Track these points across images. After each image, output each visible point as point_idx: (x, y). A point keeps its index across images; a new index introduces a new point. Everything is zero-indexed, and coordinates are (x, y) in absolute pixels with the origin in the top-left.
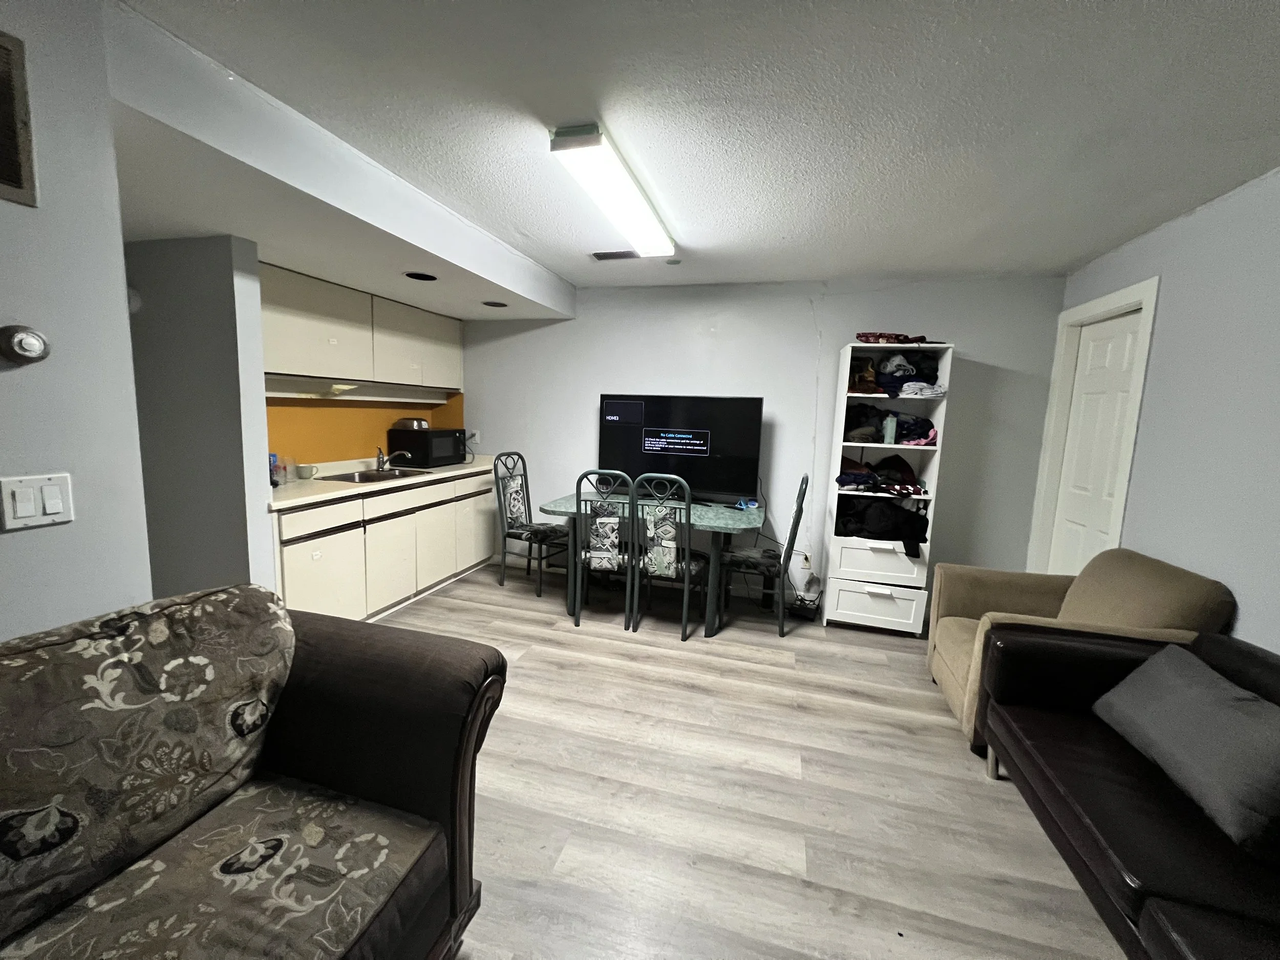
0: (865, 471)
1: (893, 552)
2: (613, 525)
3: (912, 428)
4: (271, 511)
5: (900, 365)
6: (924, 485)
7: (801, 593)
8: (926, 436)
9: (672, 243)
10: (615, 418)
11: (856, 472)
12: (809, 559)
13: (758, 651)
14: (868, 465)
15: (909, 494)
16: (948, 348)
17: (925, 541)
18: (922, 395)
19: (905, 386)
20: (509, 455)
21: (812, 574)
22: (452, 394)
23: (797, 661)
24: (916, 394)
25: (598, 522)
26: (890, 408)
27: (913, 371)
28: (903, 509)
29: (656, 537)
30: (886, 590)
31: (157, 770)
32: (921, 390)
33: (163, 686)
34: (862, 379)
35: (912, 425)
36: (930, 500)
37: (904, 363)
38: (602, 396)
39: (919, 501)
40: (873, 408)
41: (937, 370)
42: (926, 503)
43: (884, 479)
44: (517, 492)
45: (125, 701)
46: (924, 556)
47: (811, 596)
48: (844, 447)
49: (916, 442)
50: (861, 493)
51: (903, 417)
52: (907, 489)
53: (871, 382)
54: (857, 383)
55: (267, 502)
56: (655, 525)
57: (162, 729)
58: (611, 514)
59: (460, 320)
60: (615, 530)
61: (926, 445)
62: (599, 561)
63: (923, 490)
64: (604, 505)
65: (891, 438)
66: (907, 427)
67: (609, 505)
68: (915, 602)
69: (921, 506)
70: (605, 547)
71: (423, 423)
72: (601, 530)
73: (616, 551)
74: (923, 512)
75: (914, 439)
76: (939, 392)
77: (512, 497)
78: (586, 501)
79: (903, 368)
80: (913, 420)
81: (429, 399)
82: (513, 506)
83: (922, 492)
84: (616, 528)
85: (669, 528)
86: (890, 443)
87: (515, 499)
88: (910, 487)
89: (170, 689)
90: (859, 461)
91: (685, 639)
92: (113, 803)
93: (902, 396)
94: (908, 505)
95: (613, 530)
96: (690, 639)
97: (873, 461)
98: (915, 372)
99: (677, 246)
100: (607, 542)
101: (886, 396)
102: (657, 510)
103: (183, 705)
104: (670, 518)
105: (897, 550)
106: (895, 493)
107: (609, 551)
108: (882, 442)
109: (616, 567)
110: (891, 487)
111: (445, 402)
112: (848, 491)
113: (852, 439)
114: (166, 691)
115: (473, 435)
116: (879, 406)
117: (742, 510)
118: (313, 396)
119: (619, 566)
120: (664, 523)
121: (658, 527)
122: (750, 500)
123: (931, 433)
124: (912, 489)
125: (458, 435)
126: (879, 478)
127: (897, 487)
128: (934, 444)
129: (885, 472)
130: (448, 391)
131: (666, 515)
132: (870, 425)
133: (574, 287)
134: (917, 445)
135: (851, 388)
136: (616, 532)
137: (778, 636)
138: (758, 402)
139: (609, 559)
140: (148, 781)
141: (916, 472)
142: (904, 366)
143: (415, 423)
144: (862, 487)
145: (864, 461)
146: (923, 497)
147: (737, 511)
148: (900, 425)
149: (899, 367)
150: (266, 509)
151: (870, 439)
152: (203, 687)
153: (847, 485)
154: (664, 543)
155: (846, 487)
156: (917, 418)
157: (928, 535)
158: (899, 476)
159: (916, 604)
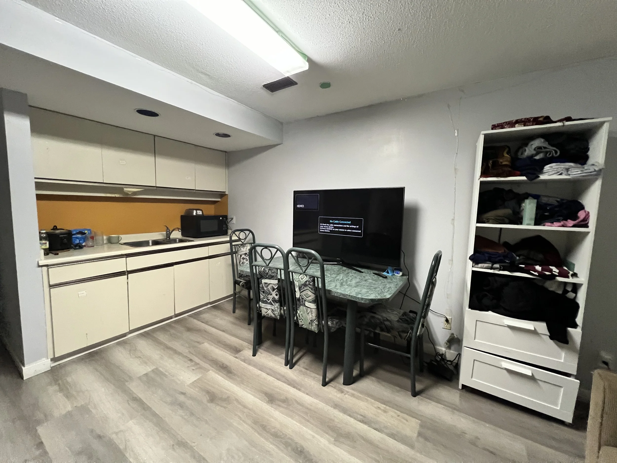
0: (501, 251)
1: (534, 332)
2: (273, 285)
3: (556, 209)
4: (39, 266)
5: (540, 148)
6: (572, 266)
7: (442, 349)
8: (574, 217)
9: (305, 59)
10: (302, 206)
11: (490, 251)
12: (450, 321)
13: (385, 411)
14: (506, 244)
15: (553, 277)
16: (602, 123)
17: (575, 326)
18: (569, 175)
19: (547, 168)
20: (242, 231)
21: (453, 334)
22: (222, 195)
23: (420, 434)
24: (561, 174)
25: (263, 282)
26: (529, 192)
27: (556, 152)
28: (546, 290)
29: (301, 299)
30: (527, 371)
32: (567, 170)
34: (495, 164)
35: (556, 207)
36: (581, 285)
37: (546, 145)
38: (294, 192)
39: (565, 284)
40: (511, 191)
41: (587, 149)
42: (576, 287)
43: (523, 258)
44: (246, 254)
46: (574, 342)
47: (450, 354)
48: (477, 227)
49: (562, 223)
50: (497, 272)
51: (544, 200)
52: (551, 271)
53: (506, 166)
54: (491, 168)
55: (37, 260)
56: (300, 289)
58: (271, 277)
59: (226, 152)
60: (275, 289)
61: (574, 226)
62: (266, 310)
63: (571, 273)
64: (266, 270)
65: (531, 219)
66: (550, 209)
67: (269, 270)
68: (562, 390)
69: (569, 289)
70: (269, 301)
71: (198, 211)
72: (265, 289)
73: (277, 305)
74: (571, 295)
75: (558, 221)
76: (593, 170)
77: (242, 257)
78: (256, 266)
79: (543, 150)
80: (557, 201)
81: (210, 198)
82: (243, 263)
83: (570, 275)
84: (276, 287)
85: (310, 293)
86: (528, 224)
87: (244, 259)
88: (554, 269)
90: (497, 241)
91: (325, 384)
93: (542, 177)
94: (551, 286)
95: (274, 289)
96: (330, 384)
97: (512, 241)
98: (558, 154)
99: (310, 60)
100: (270, 297)
101: (524, 178)
102: (300, 277)
104: (309, 284)
105: (539, 331)
106: (536, 274)
107: (272, 305)
108: (521, 223)
109: (278, 317)
110: (530, 267)
111: (219, 200)
112: (482, 268)
113: (486, 221)
115: (232, 219)
116: (517, 190)
117: (386, 277)
118: (117, 196)
119: (281, 316)
120: (305, 288)
121: (302, 291)
122: (395, 269)
123: (581, 215)
124: (558, 271)
125: (221, 218)
126: (518, 258)
127: (538, 268)
128: (586, 226)
129: (525, 252)
130: (220, 193)
131: (306, 282)
132: (505, 207)
133: (282, 123)
134: (563, 226)
135: (484, 173)
136: (276, 290)
137: (410, 393)
138: (400, 191)
139: (273, 310)
141: (562, 254)
142: (545, 148)
143: (195, 212)
144: (497, 266)
145: (502, 241)
146: (571, 280)
147: (381, 278)
148: (540, 208)
149: (539, 149)
150: (36, 265)
151: (507, 220)
153: (480, 263)
154: (307, 304)
155: (480, 265)
156: (562, 200)
157: (579, 320)
158: (541, 256)
159: (564, 391)
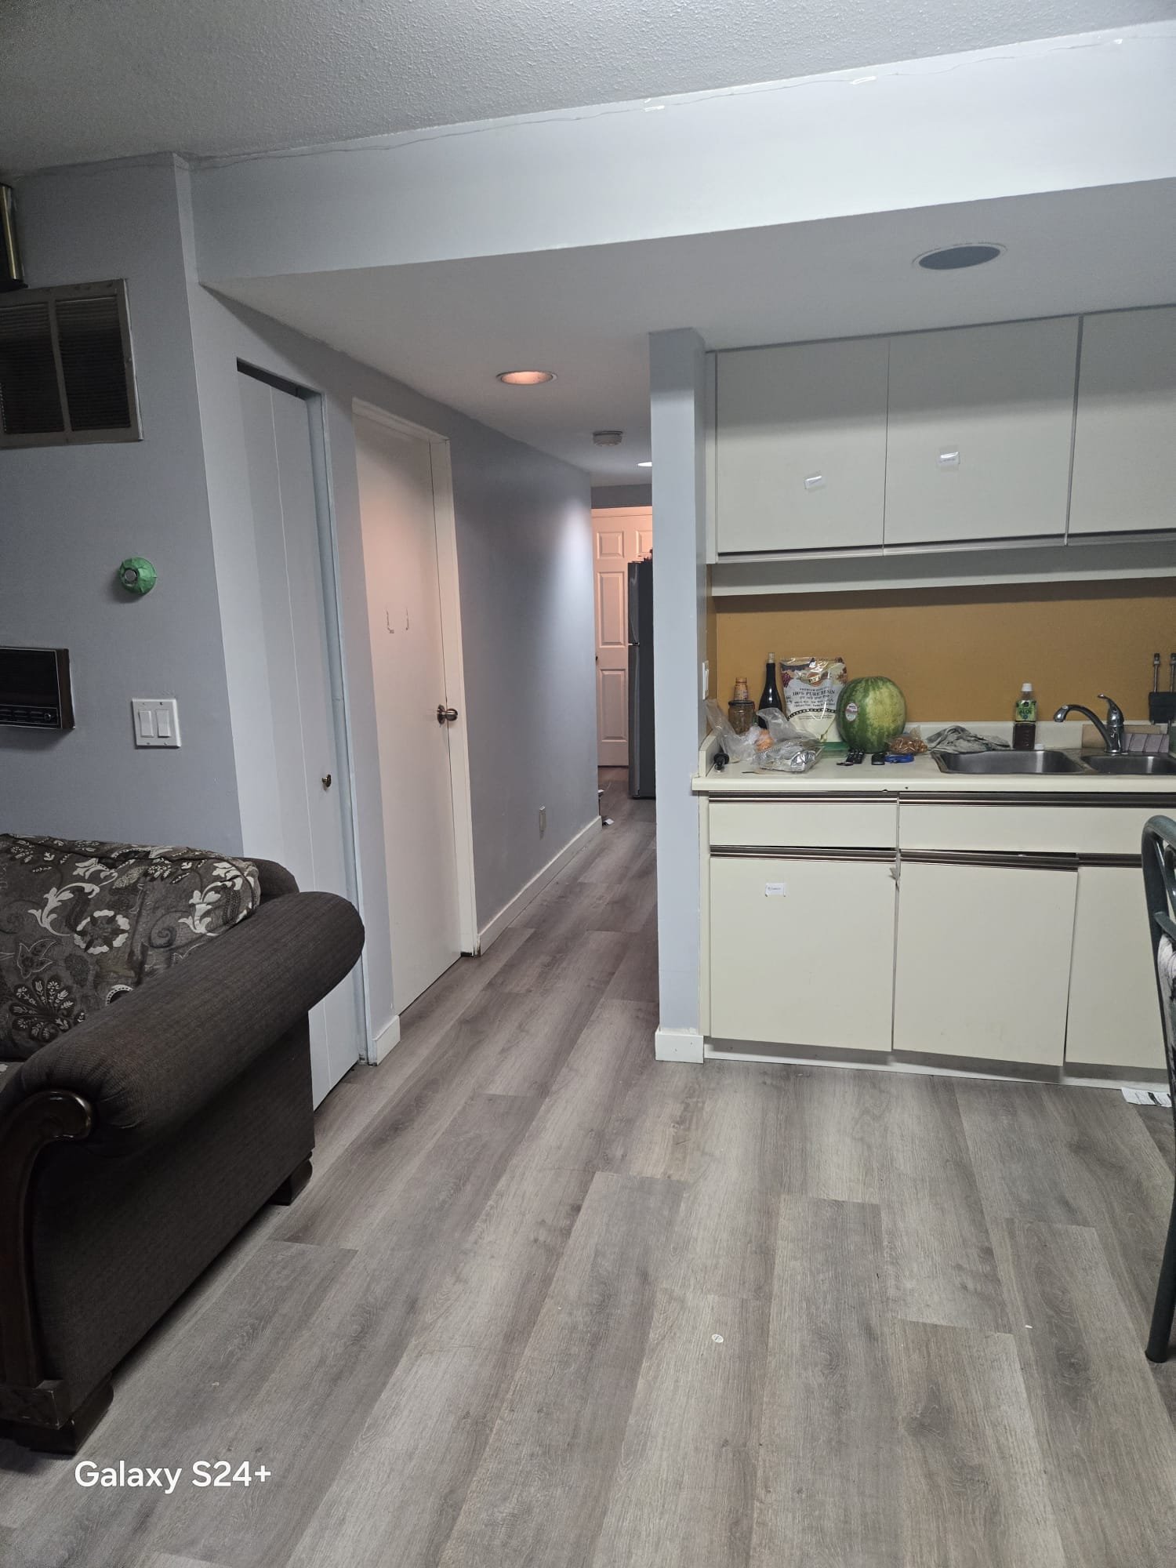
31: (43, 998)
33: (80, 928)
45: (52, 924)
57: (62, 963)
89: (82, 933)
92: (8, 1000)
103: (85, 955)
114: (79, 933)
140: (34, 1002)
152: (105, 949)
